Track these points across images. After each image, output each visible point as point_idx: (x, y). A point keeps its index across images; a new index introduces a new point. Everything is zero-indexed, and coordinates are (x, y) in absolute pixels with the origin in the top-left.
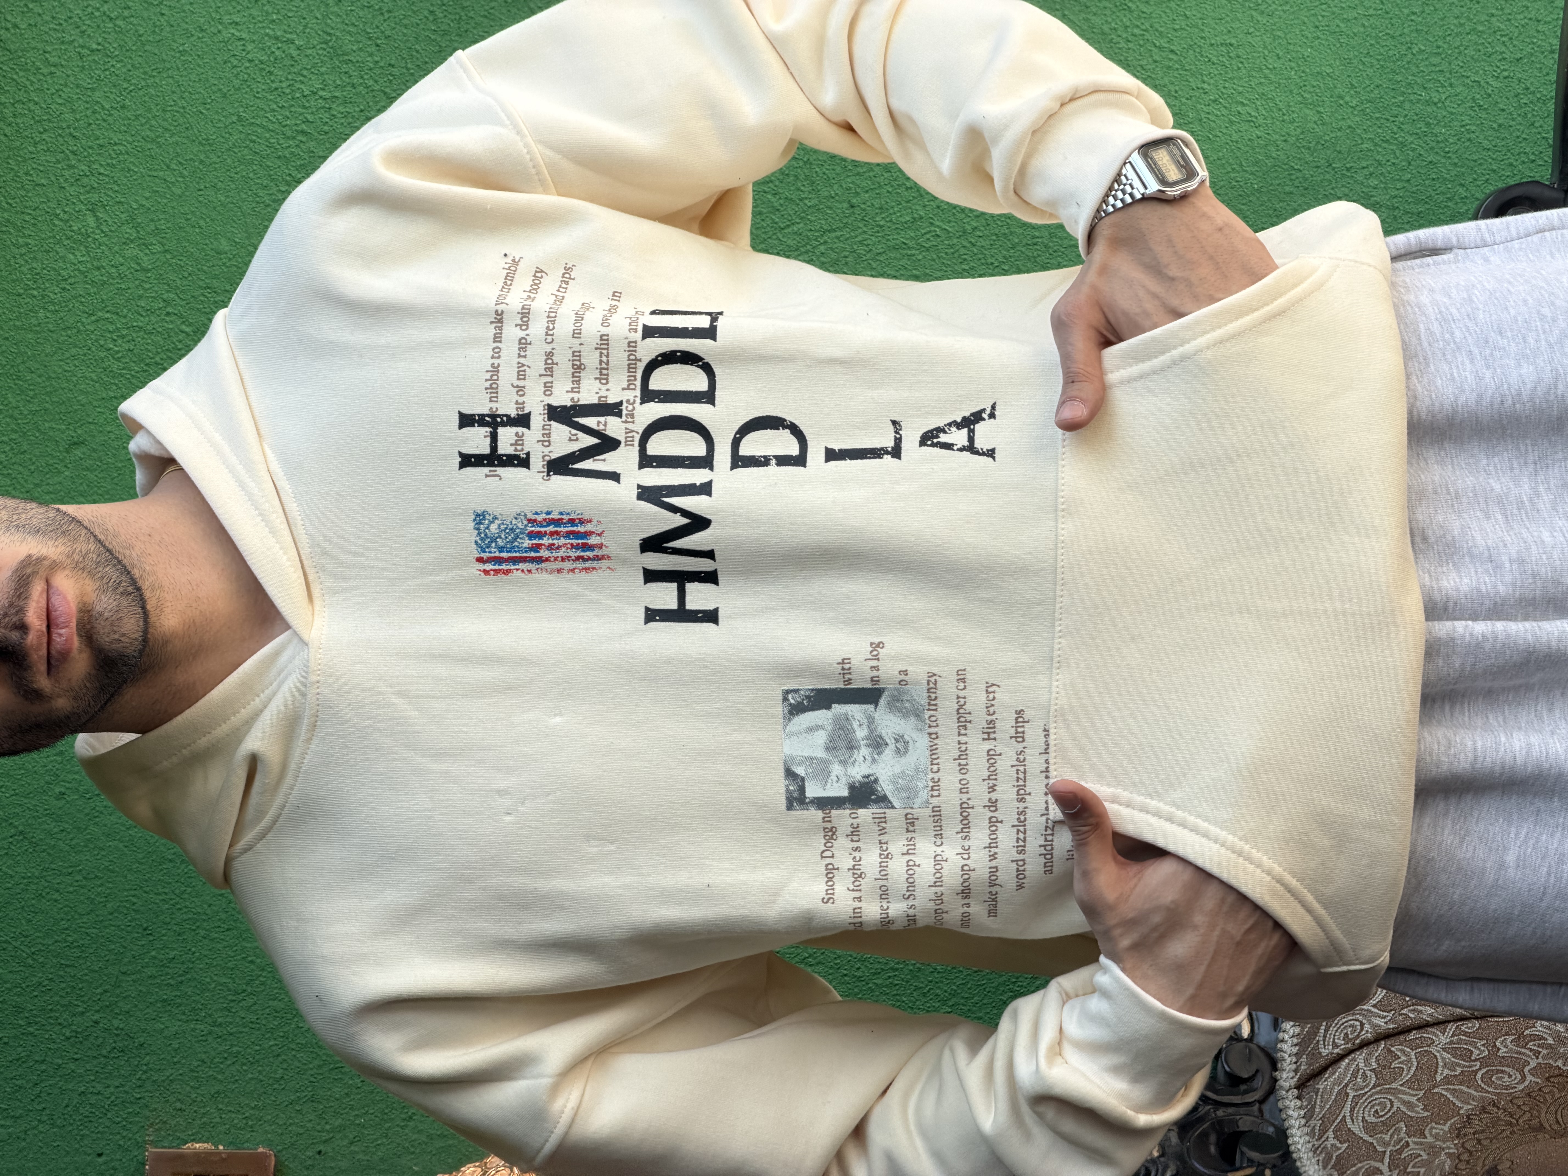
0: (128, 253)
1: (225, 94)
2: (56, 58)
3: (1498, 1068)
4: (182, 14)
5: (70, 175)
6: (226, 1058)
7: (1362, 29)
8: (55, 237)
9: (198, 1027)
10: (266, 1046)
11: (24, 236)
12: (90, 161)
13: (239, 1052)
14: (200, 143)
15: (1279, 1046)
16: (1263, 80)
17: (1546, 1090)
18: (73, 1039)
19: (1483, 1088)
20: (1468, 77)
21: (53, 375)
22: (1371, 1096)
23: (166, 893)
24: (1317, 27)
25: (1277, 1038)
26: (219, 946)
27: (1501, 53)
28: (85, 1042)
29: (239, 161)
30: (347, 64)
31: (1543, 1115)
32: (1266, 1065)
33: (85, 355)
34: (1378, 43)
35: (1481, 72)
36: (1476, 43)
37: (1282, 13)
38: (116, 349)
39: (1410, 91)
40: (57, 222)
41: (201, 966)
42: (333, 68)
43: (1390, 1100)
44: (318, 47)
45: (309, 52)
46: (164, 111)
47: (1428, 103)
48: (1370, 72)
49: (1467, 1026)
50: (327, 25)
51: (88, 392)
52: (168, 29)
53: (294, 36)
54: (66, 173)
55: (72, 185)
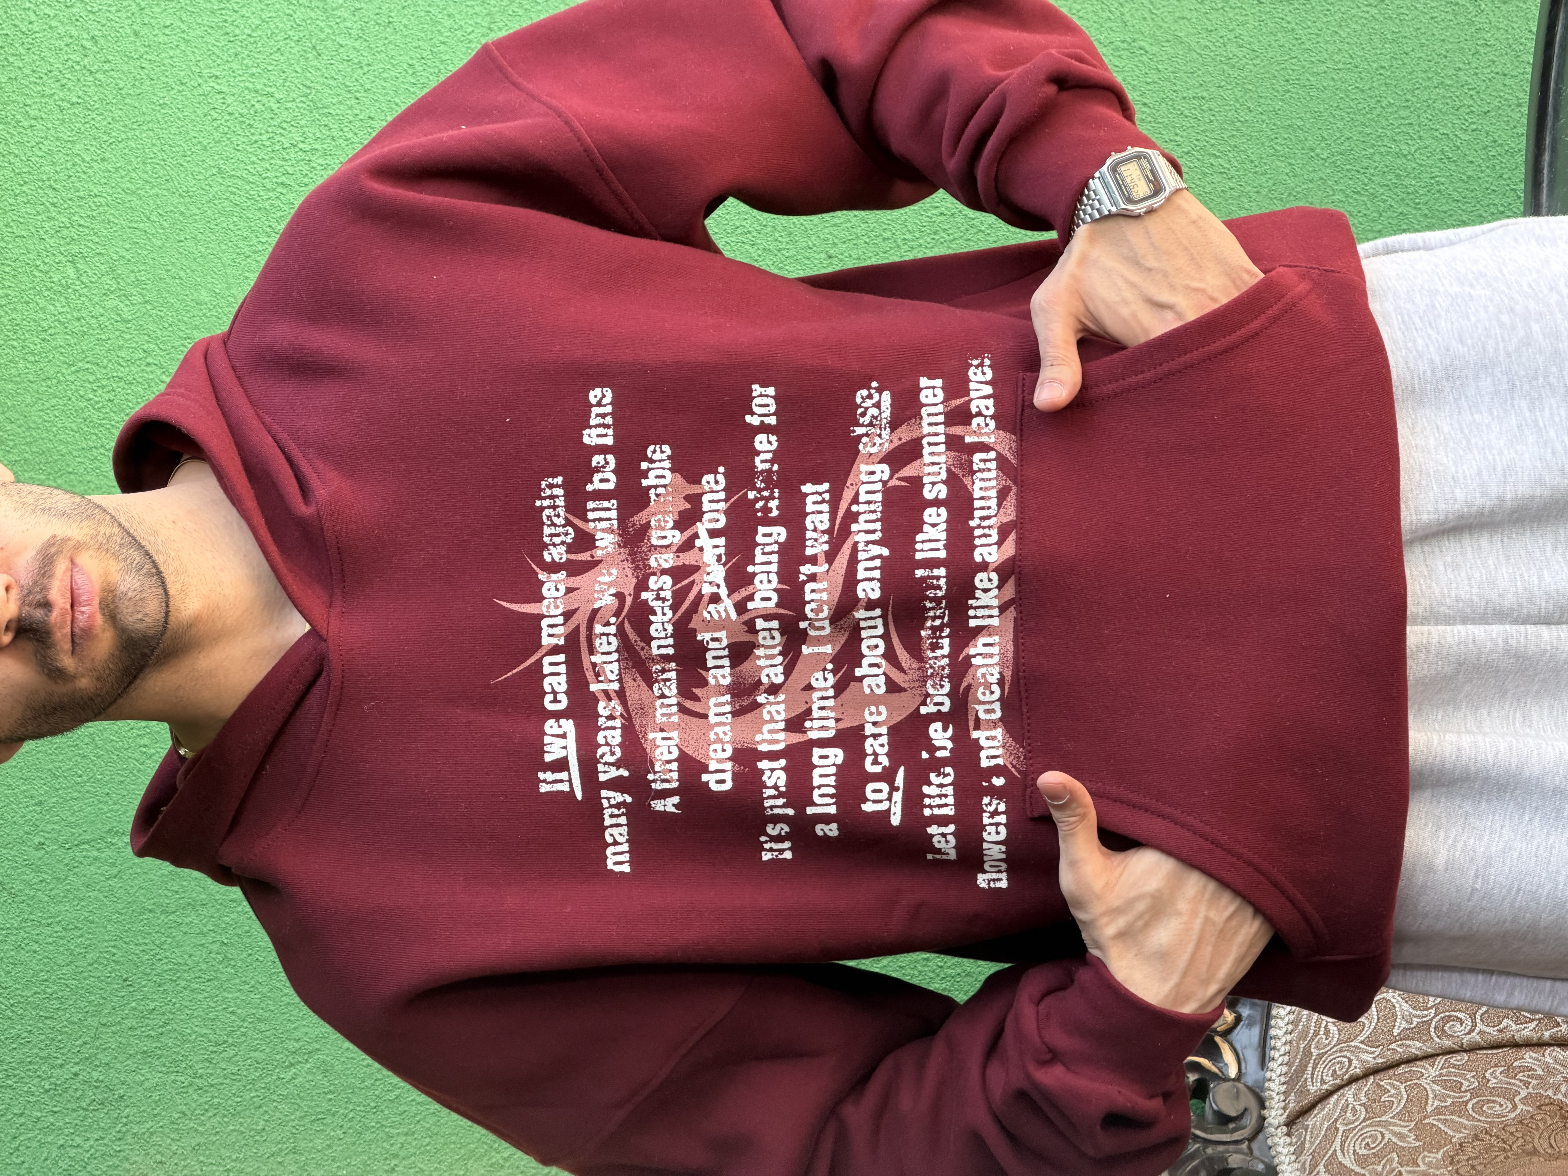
0: (109, 304)
1: (205, 147)
2: (37, 112)
3: (1489, 1098)
4: (163, 68)
5: (50, 227)
6: (207, 1110)
7: (1332, 83)
8: (35, 288)
9: (179, 1078)
10: (248, 1097)
11: (4, 287)
12: (71, 213)
13: (220, 1104)
14: (180, 195)
15: (1267, 1084)
16: (1235, 133)
17: (1538, 1118)
18: (52, 1092)
19: (1474, 1118)
20: (1437, 130)
21: (33, 426)
22: (1362, 1129)
23: (146, 944)
24: (1287, 81)
25: (1265, 1077)
26: (200, 997)
27: (1469, 106)
28: (65, 1095)
29: (219, 213)
30: (327, 117)
31: (1536, 1140)
32: (1253, 1104)
33: (65, 405)
34: (1347, 96)
35: (1450, 125)
36: (1444, 97)
37: (1252, 67)
38: (96, 399)
39: (1379, 143)
40: (37, 274)
41: (182, 1017)
42: (314, 121)
43: (1381, 1132)
44: (298, 100)
45: (289, 105)
46: (144, 163)
47: (1398, 155)
48: (1340, 124)
49: (1455, 1059)
50: (306, 78)
51: (68, 443)
52: (148, 83)
53: (273, 90)
54: (47, 225)
55: (52, 237)
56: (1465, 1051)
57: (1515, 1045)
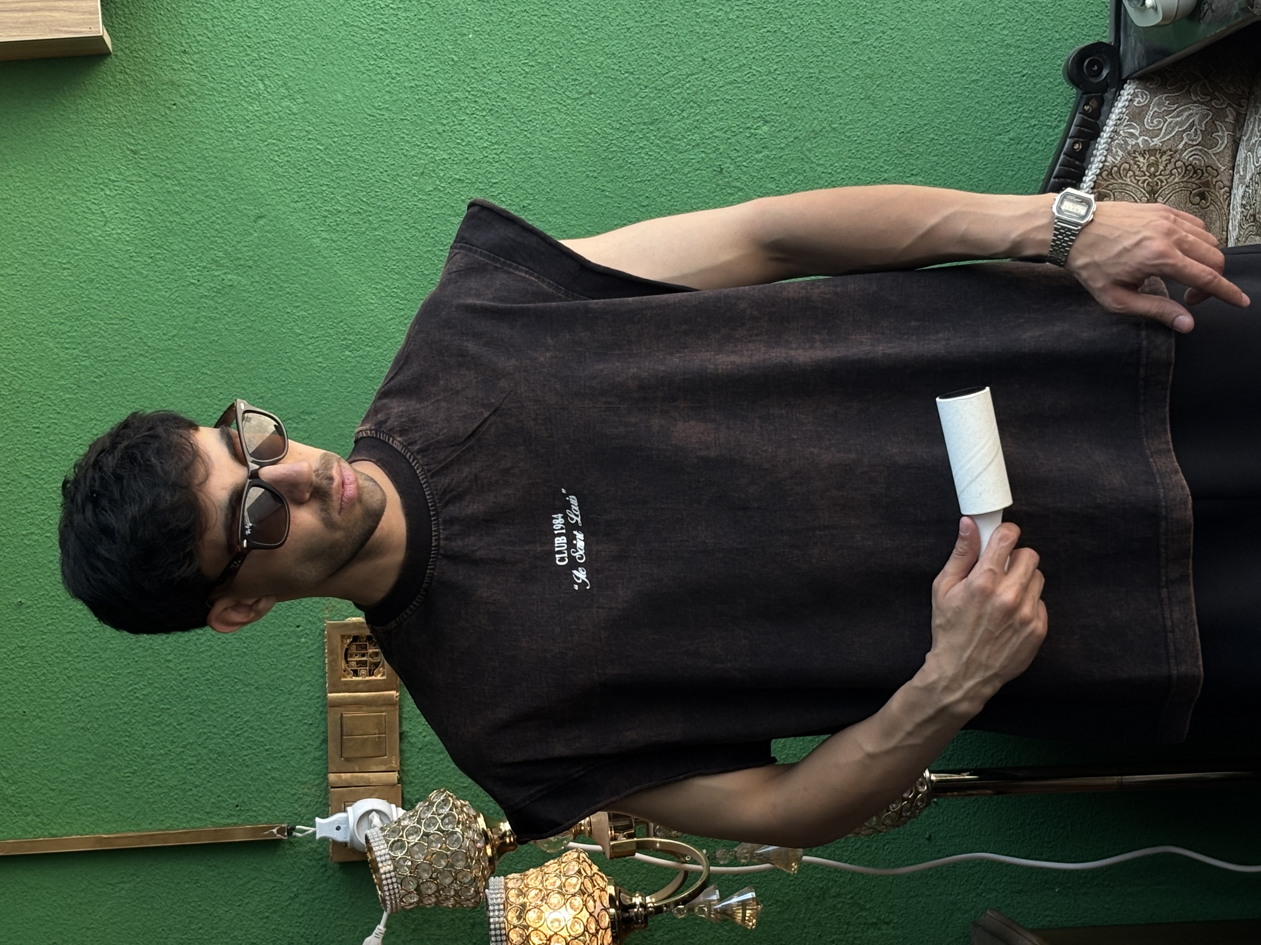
0: (285, 104)
5: (247, 60)
8: (240, 96)
11: (223, 97)
12: (259, 51)
14: (322, 38)
21: (244, 178)
29: (346, 48)
33: (262, 165)
40: (241, 88)
46: (300, 20)
51: (265, 187)
54: (245, 59)
55: (249, 65)
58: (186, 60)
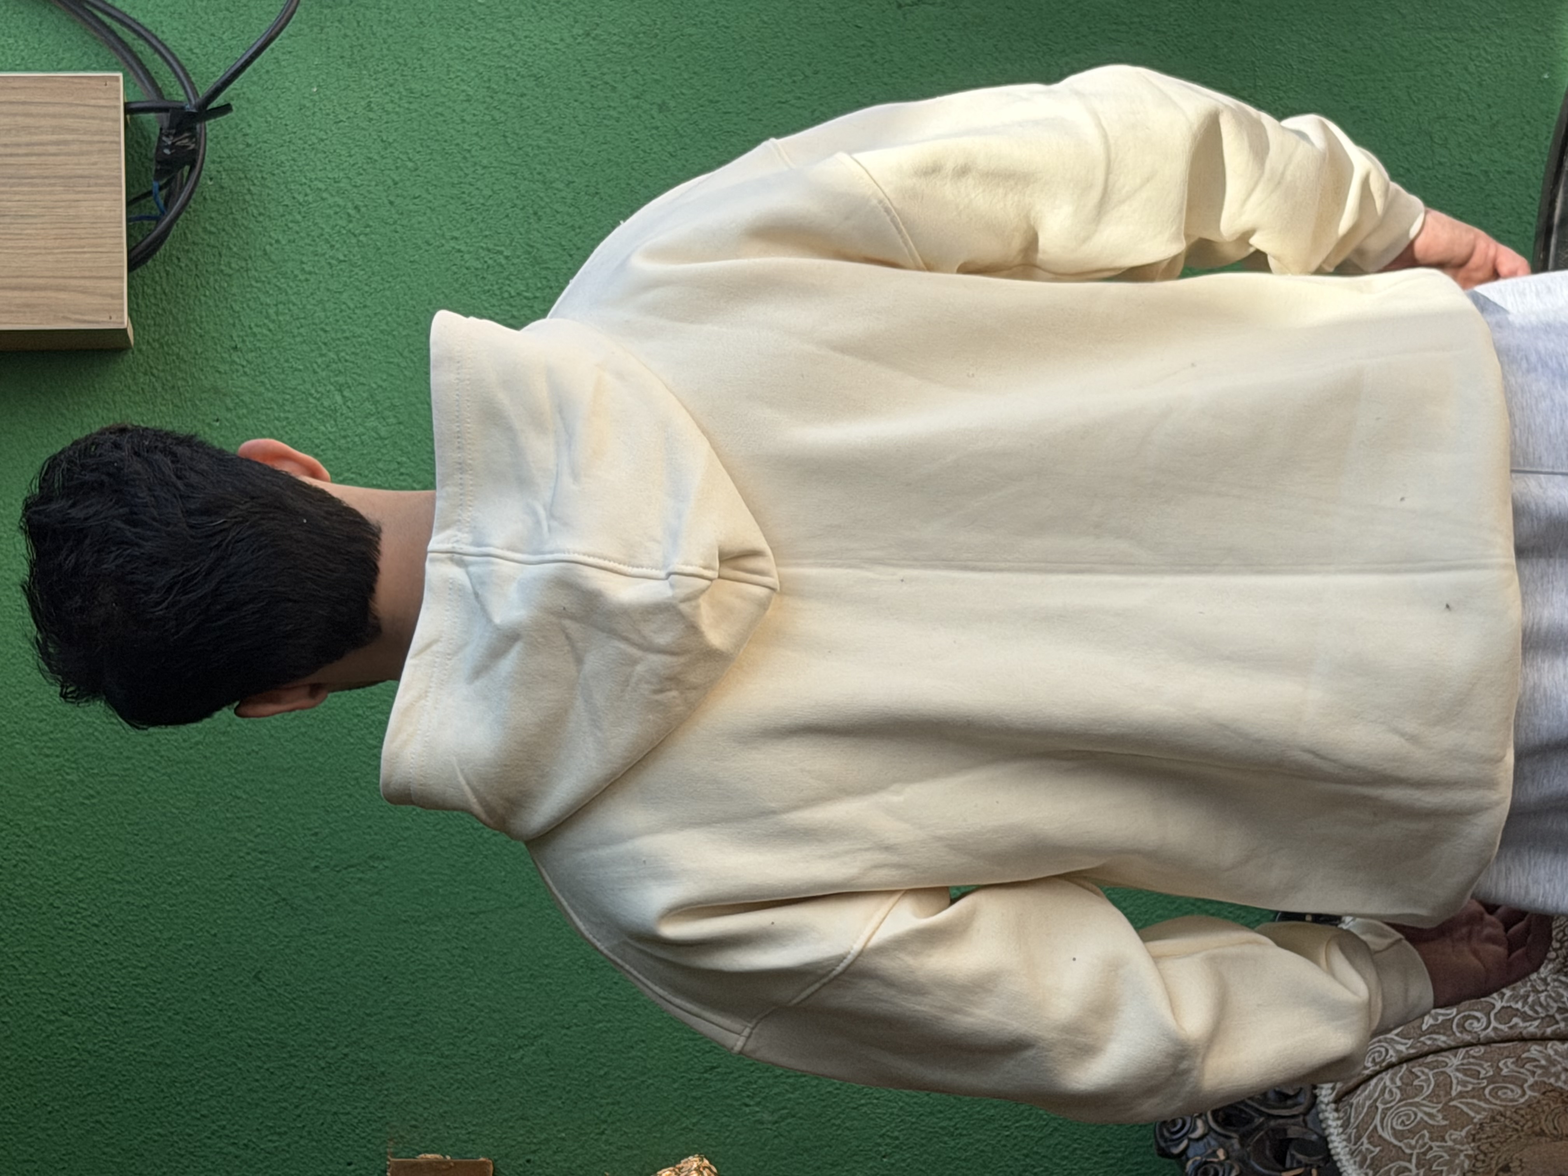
2: (311, 268)
3: (1502, 1085)
4: (413, 231)
5: (322, 362)
6: (452, 1084)
9: (429, 1058)
10: (485, 1074)
12: (339, 350)
13: (462, 1079)
18: (327, 1069)
19: (1491, 1101)
22: (1398, 1108)
23: (402, 949)
28: (337, 1072)
31: (1543, 1123)
41: (431, 1008)
43: (1414, 1112)
44: (522, 257)
45: (515, 261)
49: (1474, 1051)
50: (529, 239)
52: (401, 243)
56: (1483, 1044)
57: (1522, 1039)
58: (237, 360)
